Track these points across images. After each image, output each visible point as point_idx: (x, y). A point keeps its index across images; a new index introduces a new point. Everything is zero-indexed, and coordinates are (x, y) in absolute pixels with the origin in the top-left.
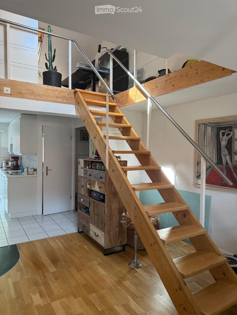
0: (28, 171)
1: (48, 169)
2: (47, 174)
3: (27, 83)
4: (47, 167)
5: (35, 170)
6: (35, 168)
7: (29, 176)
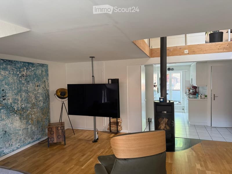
0: (201, 96)
1: (215, 96)
2: (214, 99)
3: (198, 45)
4: (214, 95)
5: (206, 96)
6: (206, 95)
7: (202, 99)
